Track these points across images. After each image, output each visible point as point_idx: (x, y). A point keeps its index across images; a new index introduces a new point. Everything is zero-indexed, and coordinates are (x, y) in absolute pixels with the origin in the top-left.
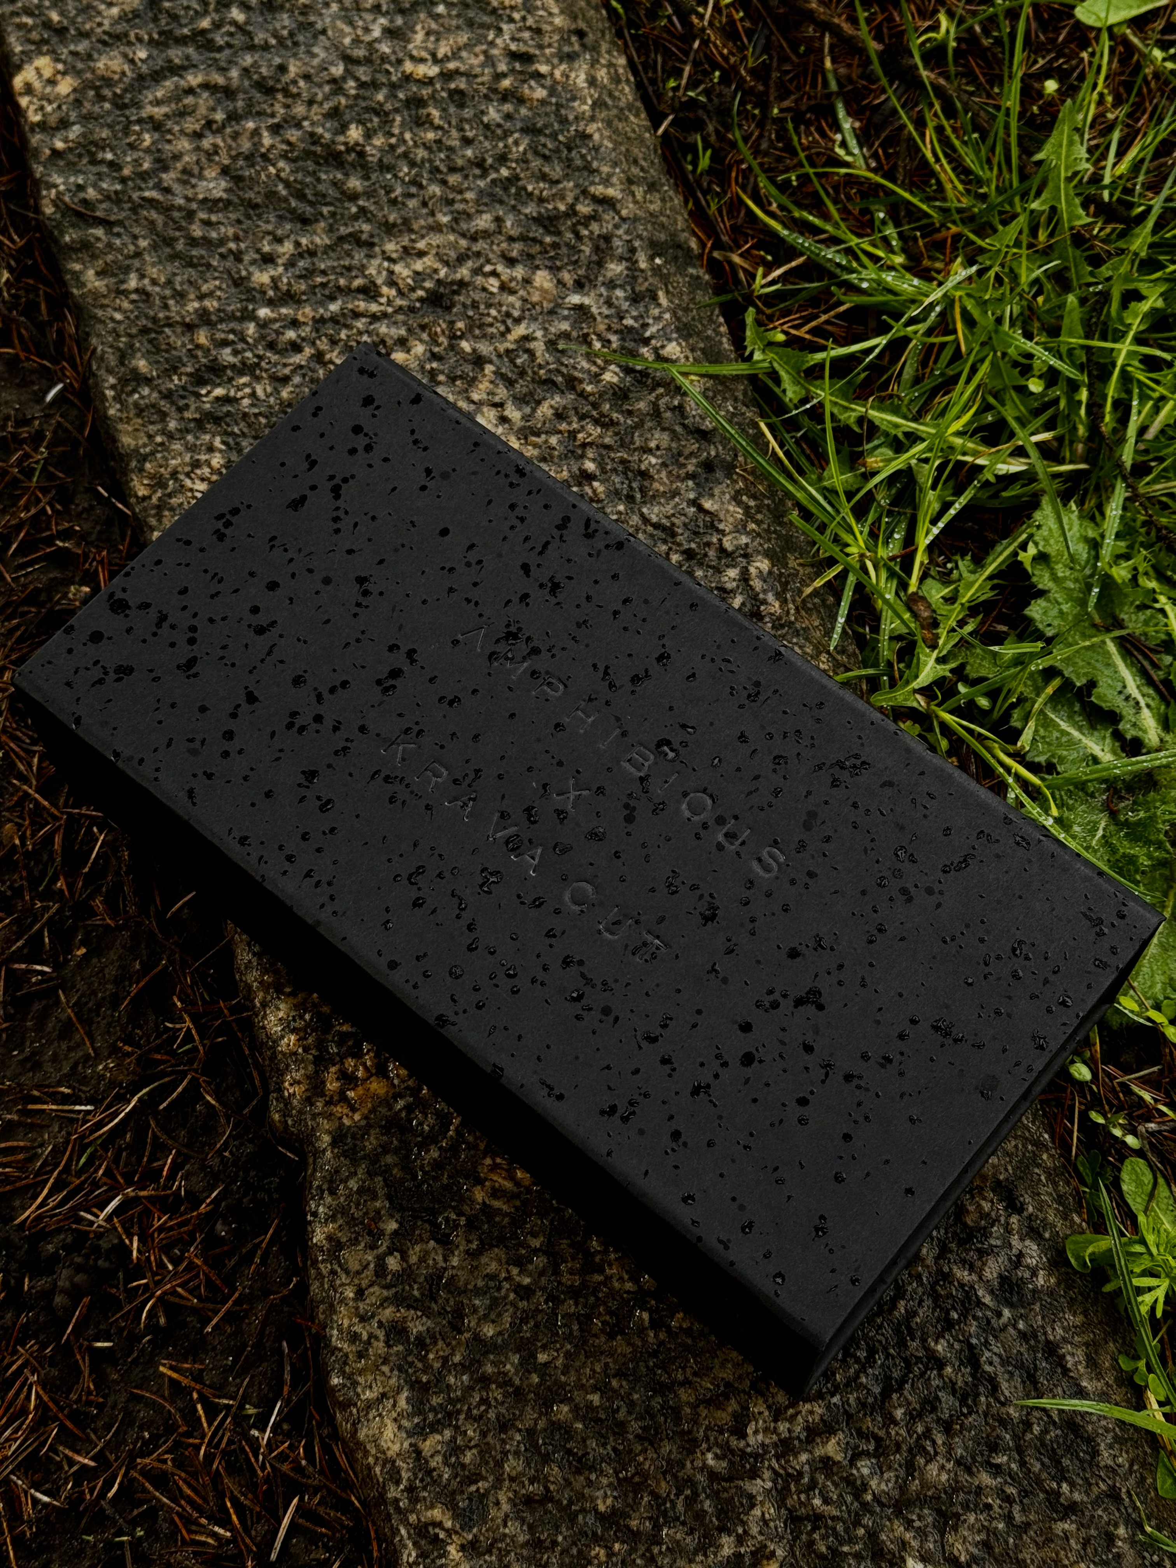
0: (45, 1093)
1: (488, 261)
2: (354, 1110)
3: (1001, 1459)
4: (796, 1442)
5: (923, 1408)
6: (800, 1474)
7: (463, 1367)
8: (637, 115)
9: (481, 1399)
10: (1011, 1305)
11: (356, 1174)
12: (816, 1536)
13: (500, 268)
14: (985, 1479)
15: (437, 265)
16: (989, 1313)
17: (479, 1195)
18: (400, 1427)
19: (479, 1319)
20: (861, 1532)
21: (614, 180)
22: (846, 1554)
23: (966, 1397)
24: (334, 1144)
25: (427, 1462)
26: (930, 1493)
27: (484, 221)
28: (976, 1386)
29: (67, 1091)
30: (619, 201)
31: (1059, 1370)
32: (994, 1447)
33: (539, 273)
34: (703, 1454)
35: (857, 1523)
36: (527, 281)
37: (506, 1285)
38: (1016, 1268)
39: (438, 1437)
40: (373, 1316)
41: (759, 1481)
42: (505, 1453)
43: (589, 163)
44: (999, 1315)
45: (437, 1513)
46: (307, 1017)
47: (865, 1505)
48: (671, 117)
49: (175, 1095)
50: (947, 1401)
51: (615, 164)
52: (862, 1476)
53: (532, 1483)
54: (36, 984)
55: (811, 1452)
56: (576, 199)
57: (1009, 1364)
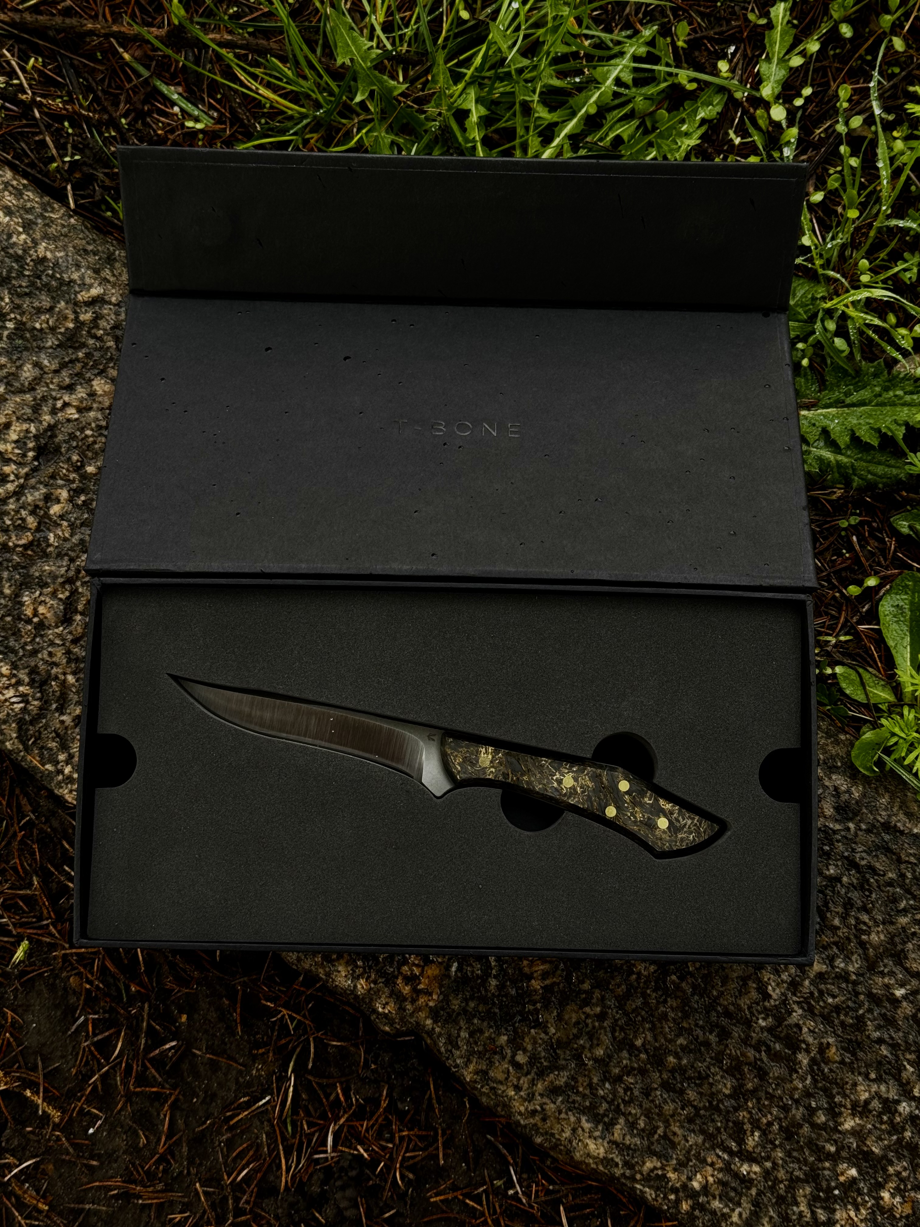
0: (234, 1109)
1: (55, 399)
2: (431, 994)
3: (903, 904)
4: (797, 978)
5: (845, 909)
6: (812, 993)
7: (603, 1081)
8: (53, 210)
9: (624, 1089)
10: (851, 820)
11: (461, 1028)
12: (842, 1017)
13: (66, 398)
14: (903, 920)
15: (25, 426)
16: (843, 833)
17: (536, 984)
18: (595, 1139)
19: (590, 1050)
20: (862, 997)
21: (88, 281)
22: (863, 1014)
23: (863, 886)
24: (435, 1022)
25: (624, 1144)
26: (881, 951)
27: (28, 372)
28: (864, 877)
29: (246, 1099)
30: (104, 294)
31: (898, 834)
32: (895, 900)
33: (94, 383)
34: (756, 1023)
35: (857, 994)
36: (92, 394)
37: (589, 1021)
38: (839, 797)
39: (618, 1127)
40: (533, 1095)
41: (794, 1014)
42: (660, 1107)
43: (62, 278)
44: (848, 829)
45: (649, 1165)
46: (360, 963)
47: (855, 983)
48: (69, 187)
49: (312, 1055)
50: (855, 895)
51: (78, 266)
52: (842, 969)
53: (683, 1109)
54: (173, 1056)
55: (808, 977)
56: (75, 312)
57: (871, 851)
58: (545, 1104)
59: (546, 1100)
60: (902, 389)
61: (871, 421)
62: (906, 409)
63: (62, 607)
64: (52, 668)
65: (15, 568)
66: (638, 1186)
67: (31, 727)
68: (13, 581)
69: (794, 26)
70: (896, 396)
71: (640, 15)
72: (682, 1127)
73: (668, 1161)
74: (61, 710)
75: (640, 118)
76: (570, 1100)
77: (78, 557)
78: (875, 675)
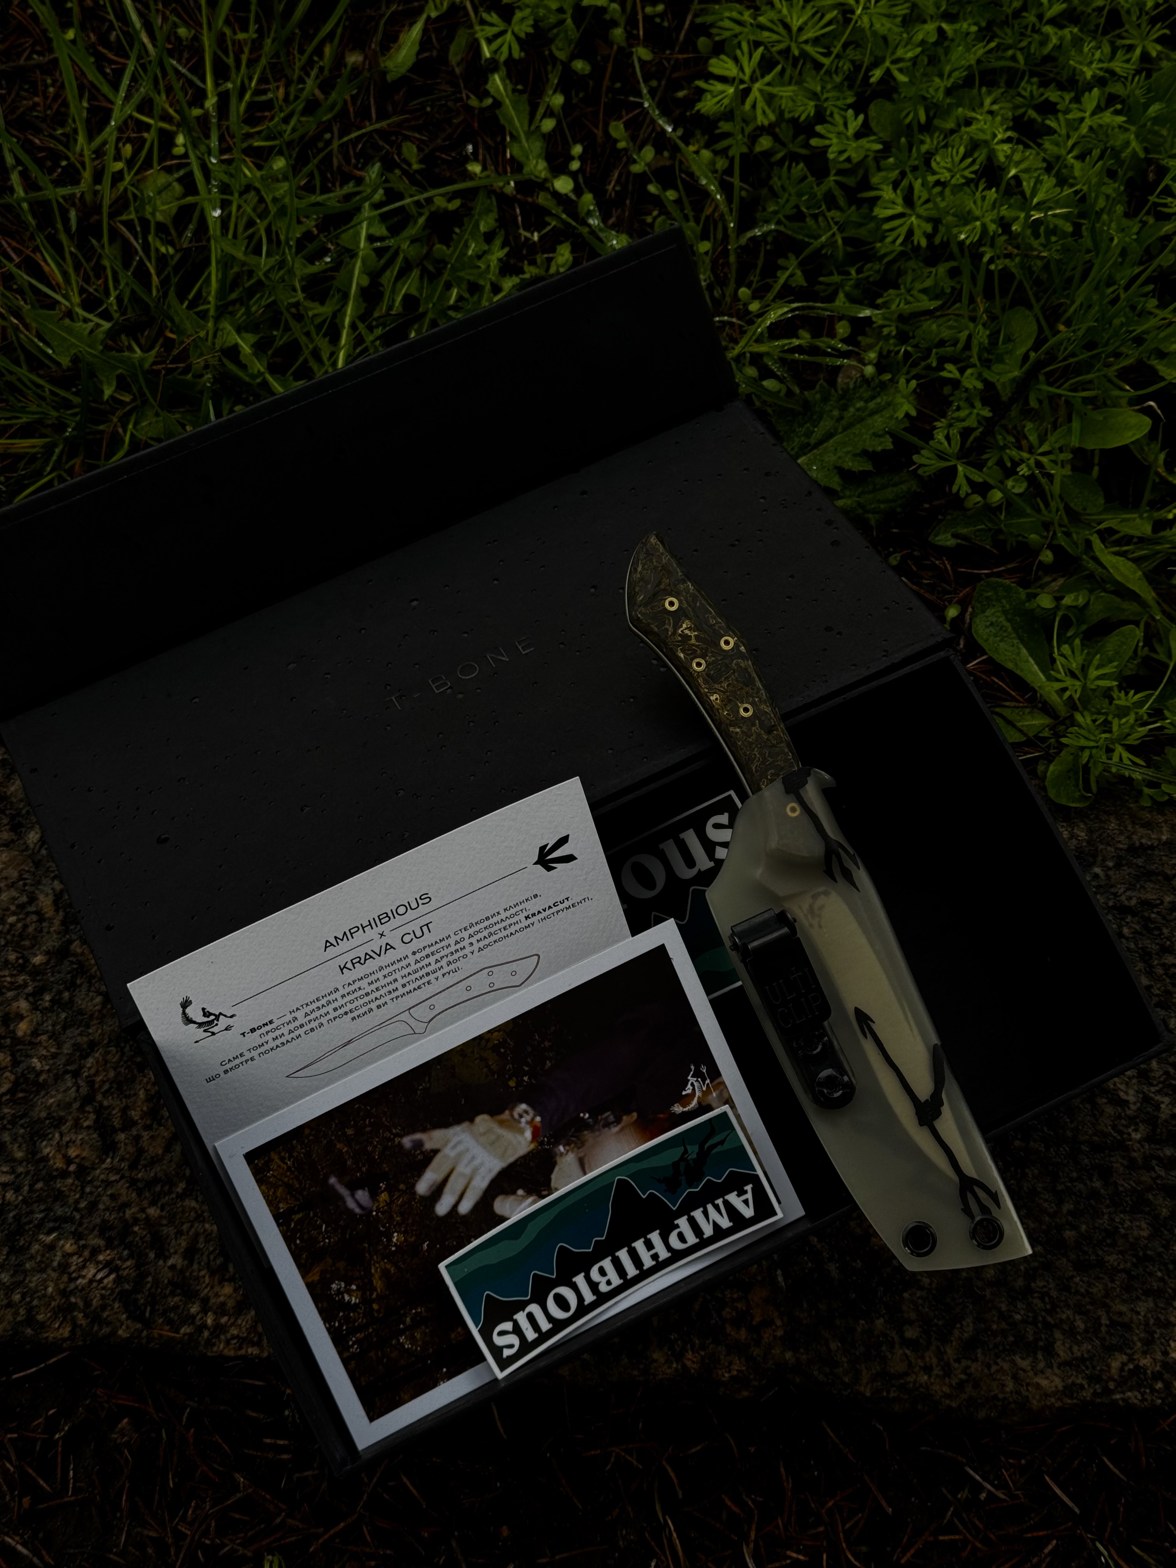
2: (772, 1323)
5: (1146, 962)
7: (1012, 1303)
9: (1040, 1298)
11: (827, 1340)
23: (1147, 927)
24: (795, 1350)
25: (1075, 1359)
28: (1143, 917)
31: (1149, 851)
40: (949, 1365)
42: (1088, 1294)
45: (1115, 1365)
46: (673, 1337)
49: (675, 1481)
50: (1146, 942)
57: (1134, 885)
58: (968, 1367)
59: (965, 1363)
60: (861, 398)
61: (850, 449)
62: (876, 417)
63: (95, 1136)
64: (124, 1213)
65: (13, 1123)
66: (1118, 1396)
67: (139, 1296)
68: (20, 1139)
69: (521, 92)
70: (858, 410)
71: (353, 161)
72: (1124, 1301)
73: (1132, 1348)
74: (162, 1254)
75: (417, 266)
76: (991, 1346)
77: (81, 1067)
78: (1015, 707)
